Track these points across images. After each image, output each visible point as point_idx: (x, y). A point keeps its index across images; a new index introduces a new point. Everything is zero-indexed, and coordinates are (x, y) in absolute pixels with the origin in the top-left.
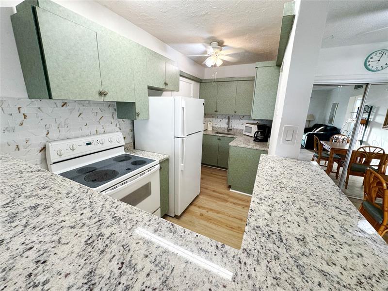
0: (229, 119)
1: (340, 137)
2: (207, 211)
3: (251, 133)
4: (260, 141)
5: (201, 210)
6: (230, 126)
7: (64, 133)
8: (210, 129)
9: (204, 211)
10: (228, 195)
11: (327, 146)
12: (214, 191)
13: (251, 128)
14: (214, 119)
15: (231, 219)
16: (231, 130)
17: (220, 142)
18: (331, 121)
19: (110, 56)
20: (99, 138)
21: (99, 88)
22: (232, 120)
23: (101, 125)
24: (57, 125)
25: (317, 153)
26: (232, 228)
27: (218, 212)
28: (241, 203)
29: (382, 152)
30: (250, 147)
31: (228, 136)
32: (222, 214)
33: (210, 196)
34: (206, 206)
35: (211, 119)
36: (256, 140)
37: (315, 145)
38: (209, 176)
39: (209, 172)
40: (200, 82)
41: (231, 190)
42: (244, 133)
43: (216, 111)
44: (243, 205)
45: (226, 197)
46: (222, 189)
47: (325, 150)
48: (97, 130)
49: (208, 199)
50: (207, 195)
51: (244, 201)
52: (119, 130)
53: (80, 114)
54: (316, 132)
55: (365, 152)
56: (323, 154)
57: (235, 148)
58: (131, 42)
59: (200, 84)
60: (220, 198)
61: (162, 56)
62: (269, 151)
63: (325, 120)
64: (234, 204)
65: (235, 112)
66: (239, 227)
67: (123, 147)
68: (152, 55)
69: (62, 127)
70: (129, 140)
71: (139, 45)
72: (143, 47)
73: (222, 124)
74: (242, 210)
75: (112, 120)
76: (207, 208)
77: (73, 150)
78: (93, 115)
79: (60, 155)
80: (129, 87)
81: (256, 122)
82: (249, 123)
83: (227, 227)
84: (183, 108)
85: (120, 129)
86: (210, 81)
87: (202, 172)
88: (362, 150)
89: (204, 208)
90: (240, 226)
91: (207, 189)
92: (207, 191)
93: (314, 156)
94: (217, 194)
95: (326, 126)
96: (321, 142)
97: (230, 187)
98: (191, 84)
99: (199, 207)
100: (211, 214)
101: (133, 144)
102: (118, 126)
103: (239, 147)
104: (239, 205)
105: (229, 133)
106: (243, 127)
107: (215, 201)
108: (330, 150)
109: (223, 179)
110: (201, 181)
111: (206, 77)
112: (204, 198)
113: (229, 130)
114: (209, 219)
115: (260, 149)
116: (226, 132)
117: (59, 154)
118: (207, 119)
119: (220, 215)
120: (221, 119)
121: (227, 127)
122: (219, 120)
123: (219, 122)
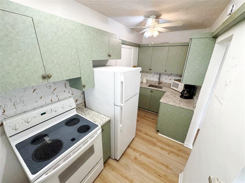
0: (160, 75)
2: (140, 155)
3: (178, 88)
4: (186, 98)
5: (135, 153)
6: (160, 80)
7: (20, 108)
8: (145, 81)
9: (137, 154)
10: (157, 139)
12: (146, 134)
14: (148, 74)
15: (159, 165)
17: (152, 93)
19: (52, 40)
20: (53, 106)
21: (42, 73)
22: (162, 76)
23: (55, 95)
24: (12, 103)
26: (159, 176)
27: (149, 157)
28: (167, 148)
32: (152, 159)
33: (143, 138)
34: (140, 150)
35: (146, 74)
36: (183, 96)
38: (143, 118)
40: (139, 47)
41: (159, 134)
42: (171, 87)
43: (150, 70)
44: (168, 150)
45: (155, 140)
46: (152, 132)
48: (51, 100)
49: (141, 142)
50: (141, 138)
51: (169, 146)
52: (72, 96)
53: (34, 90)
58: (74, 23)
60: (150, 142)
61: (106, 32)
62: (194, 111)
64: (161, 148)
65: (166, 71)
66: (165, 176)
67: (75, 109)
68: (97, 32)
69: (17, 104)
70: (81, 101)
71: (83, 25)
72: (87, 26)
73: (154, 79)
74: (167, 155)
75: (65, 89)
76: (140, 152)
77: (28, 122)
78: (47, 88)
79: (16, 130)
80: (74, 65)
82: (176, 81)
83: (155, 175)
84: (122, 82)
85: (72, 94)
86: (147, 46)
87: (138, 114)
89: (137, 151)
90: (166, 174)
91: (140, 131)
92: (141, 134)
94: (148, 137)
97: (158, 131)
98: (132, 49)
99: (134, 150)
100: (142, 158)
101: (84, 103)
102: (71, 92)
103: (168, 104)
104: (165, 150)
106: (171, 83)
107: (146, 144)
109: (153, 122)
110: (137, 123)
111: (144, 42)
112: (138, 140)
113: (159, 83)
114: (141, 164)
115: (187, 108)
116: (157, 84)
117: (14, 129)
118: (143, 74)
119: (150, 160)
120: (154, 75)
121: (158, 81)
122: (152, 75)
123: (152, 77)
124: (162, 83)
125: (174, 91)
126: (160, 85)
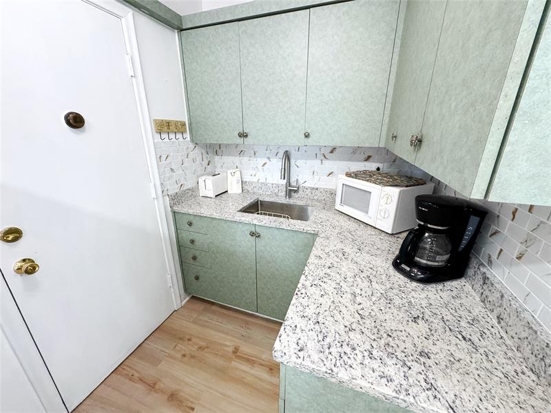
8: (234, 189)
13: (369, 192)
14: (246, 158)
16: (296, 191)
17: (260, 242)
22: (299, 163)
35: (236, 159)
39: (229, 343)
40: (180, 30)
43: (243, 135)
59: (180, 39)
65: (307, 136)
73: (269, 175)
106: (333, 184)
113: (290, 192)
116: (281, 199)
120: (266, 160)
121: (284, 182)
122: (261, 161)
123: (260, 167)
124: (301, 192)
125: (352, 225)
126: (292, 201)
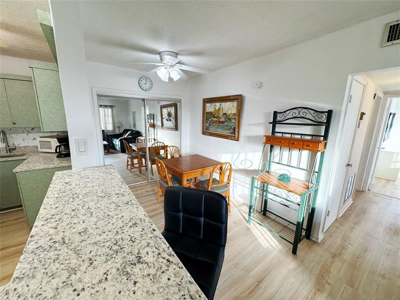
0: (4, 134)
1: (141, 138)
3: (50, 148)
11: (134, 148)
13: (50, 142)
16: (14, 149)
18: (135, 126)
25: (129, 154)
29: (163, 145)
30: (52, 166)
31: (10, 159)
36: (60, 155)
37: (126, 148)
42: (40, 150)
47: (134, 151)
54: (126, 137)
55: (156, 147)
56: (134, 154)
57: (28, 173)
63: (130, 125)
65: (14, 124)
81: (56, 134)
82: (44, 137)
88: (154, 146)
93: (128, 157)
95: (133, 131)
96: (130, 144)
103: (33, 170)
105: (12, 154)
106: (37, 143)
108: (136, 150)
113: (11, 150)
116: (4, 153)
